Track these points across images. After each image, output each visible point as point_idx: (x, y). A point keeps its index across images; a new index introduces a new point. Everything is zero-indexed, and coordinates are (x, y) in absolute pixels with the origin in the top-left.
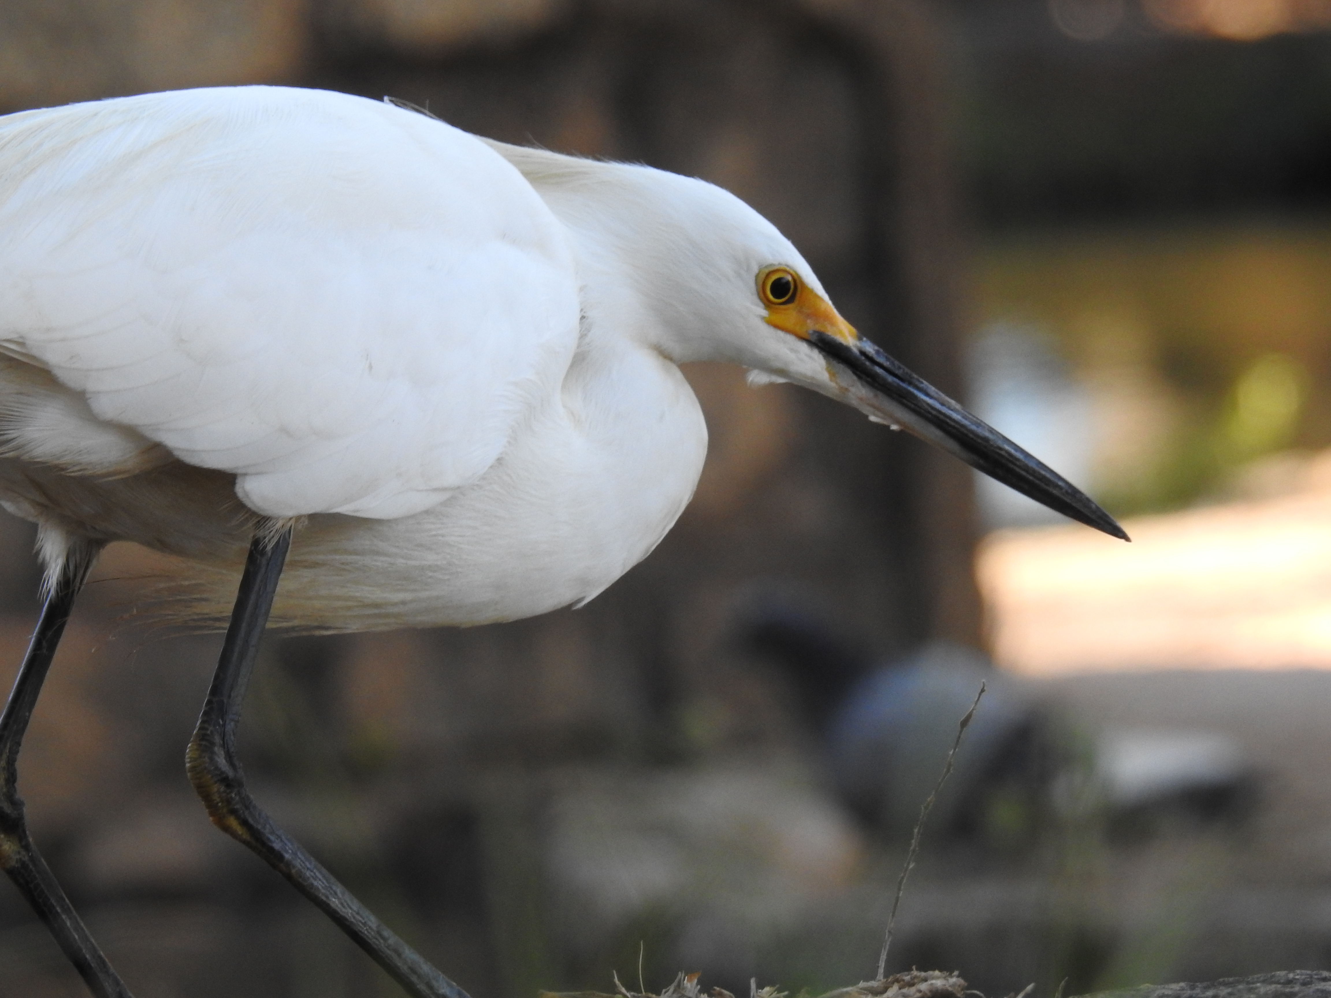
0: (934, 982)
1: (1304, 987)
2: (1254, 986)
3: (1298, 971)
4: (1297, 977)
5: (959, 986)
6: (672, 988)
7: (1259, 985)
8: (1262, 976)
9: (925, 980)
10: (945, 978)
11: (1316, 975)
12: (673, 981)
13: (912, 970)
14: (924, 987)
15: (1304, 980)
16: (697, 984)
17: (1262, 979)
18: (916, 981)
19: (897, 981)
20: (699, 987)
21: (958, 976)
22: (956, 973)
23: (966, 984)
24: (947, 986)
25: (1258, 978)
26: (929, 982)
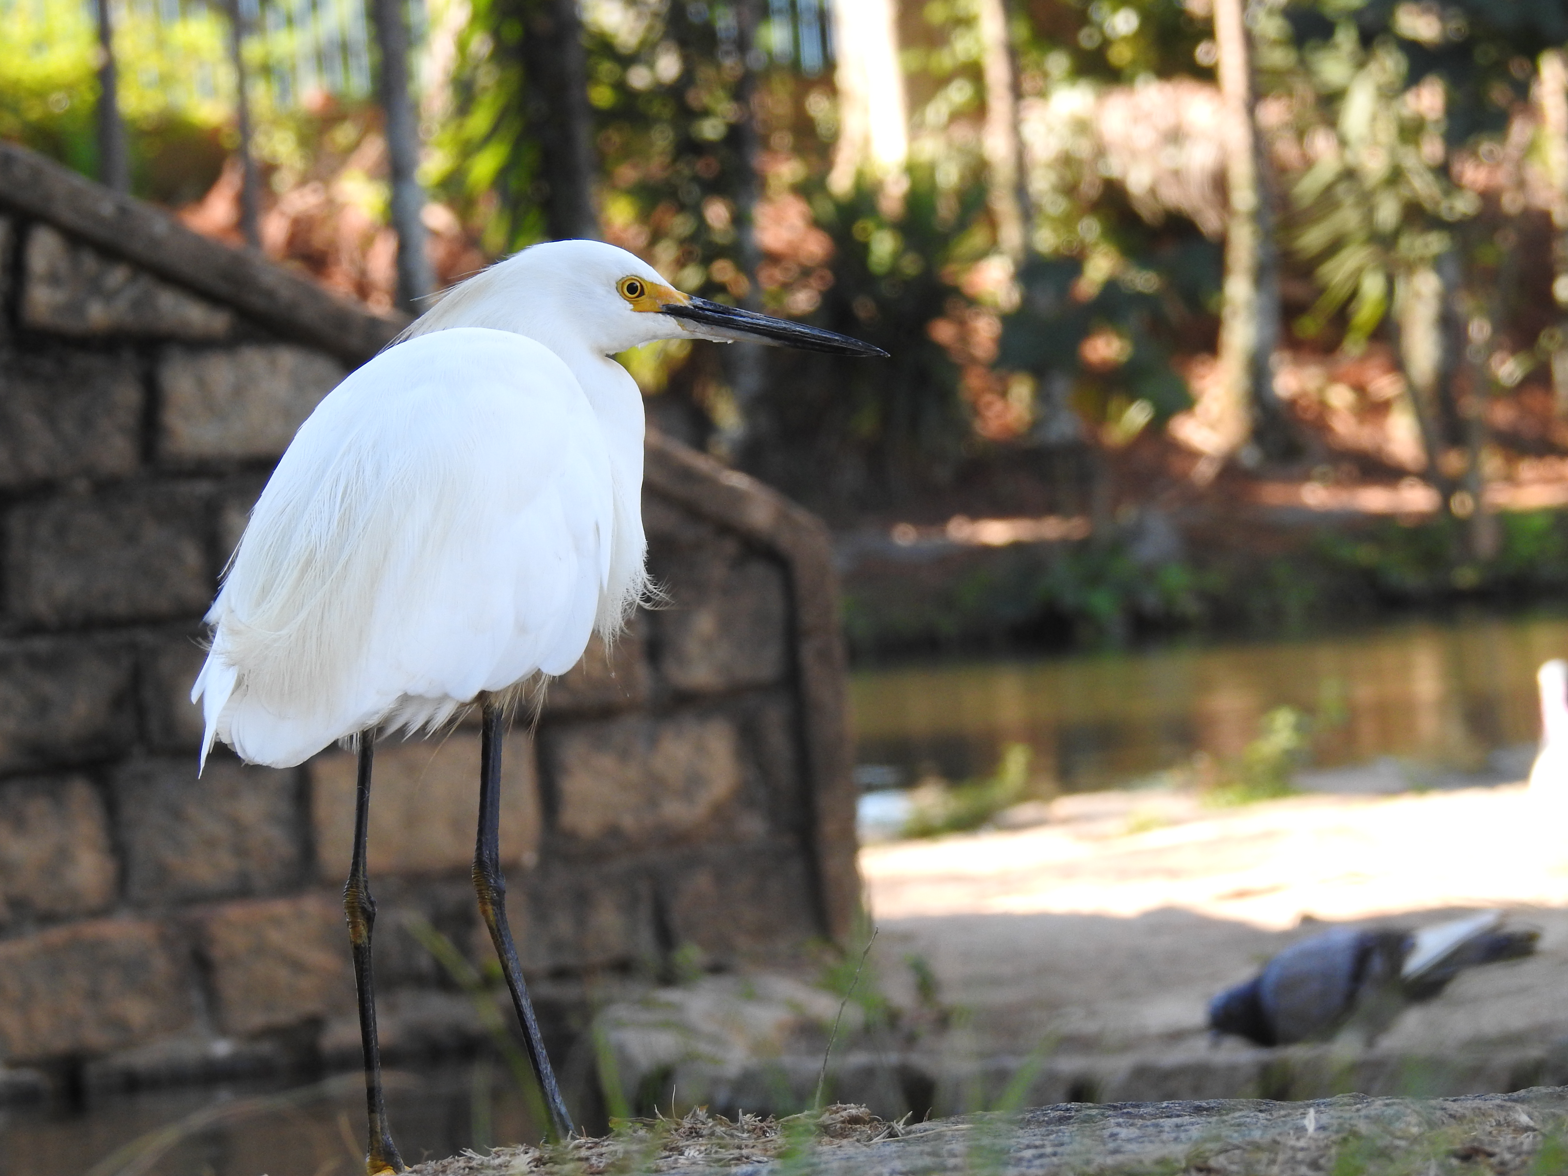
0: (850, 1110)
1: (1077, 1113)
2: (1047, 1112)
3: (1073, 1103)
4: (1073, 1107)
5: (866, 1113)
6: (690, 1115)
7: (1049, 1111)
8: (1051, 1106)
9: (845, 1110)
10: (857, 1108)
11: (1084, 1105)
12: (691, 1111)
13: (837, 1103)
14: (844, 1114)
15: (1077, 1108)
16: (706, 1113)
17: (1051, 1108)
18: (839, 1110)
19: (828, 1110)
20: (707, 1114)
21: (865, 1107)
22: (864, 1105)
23: (870, 1112)
24: (859, 1113)
25: (1048, 1107)
26: (848, 1111)
